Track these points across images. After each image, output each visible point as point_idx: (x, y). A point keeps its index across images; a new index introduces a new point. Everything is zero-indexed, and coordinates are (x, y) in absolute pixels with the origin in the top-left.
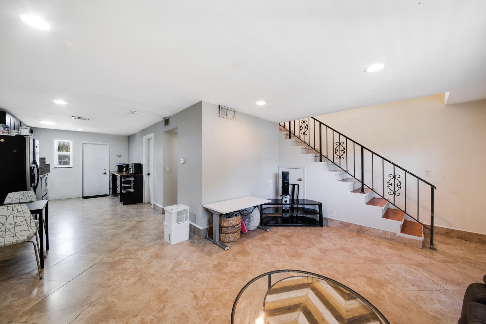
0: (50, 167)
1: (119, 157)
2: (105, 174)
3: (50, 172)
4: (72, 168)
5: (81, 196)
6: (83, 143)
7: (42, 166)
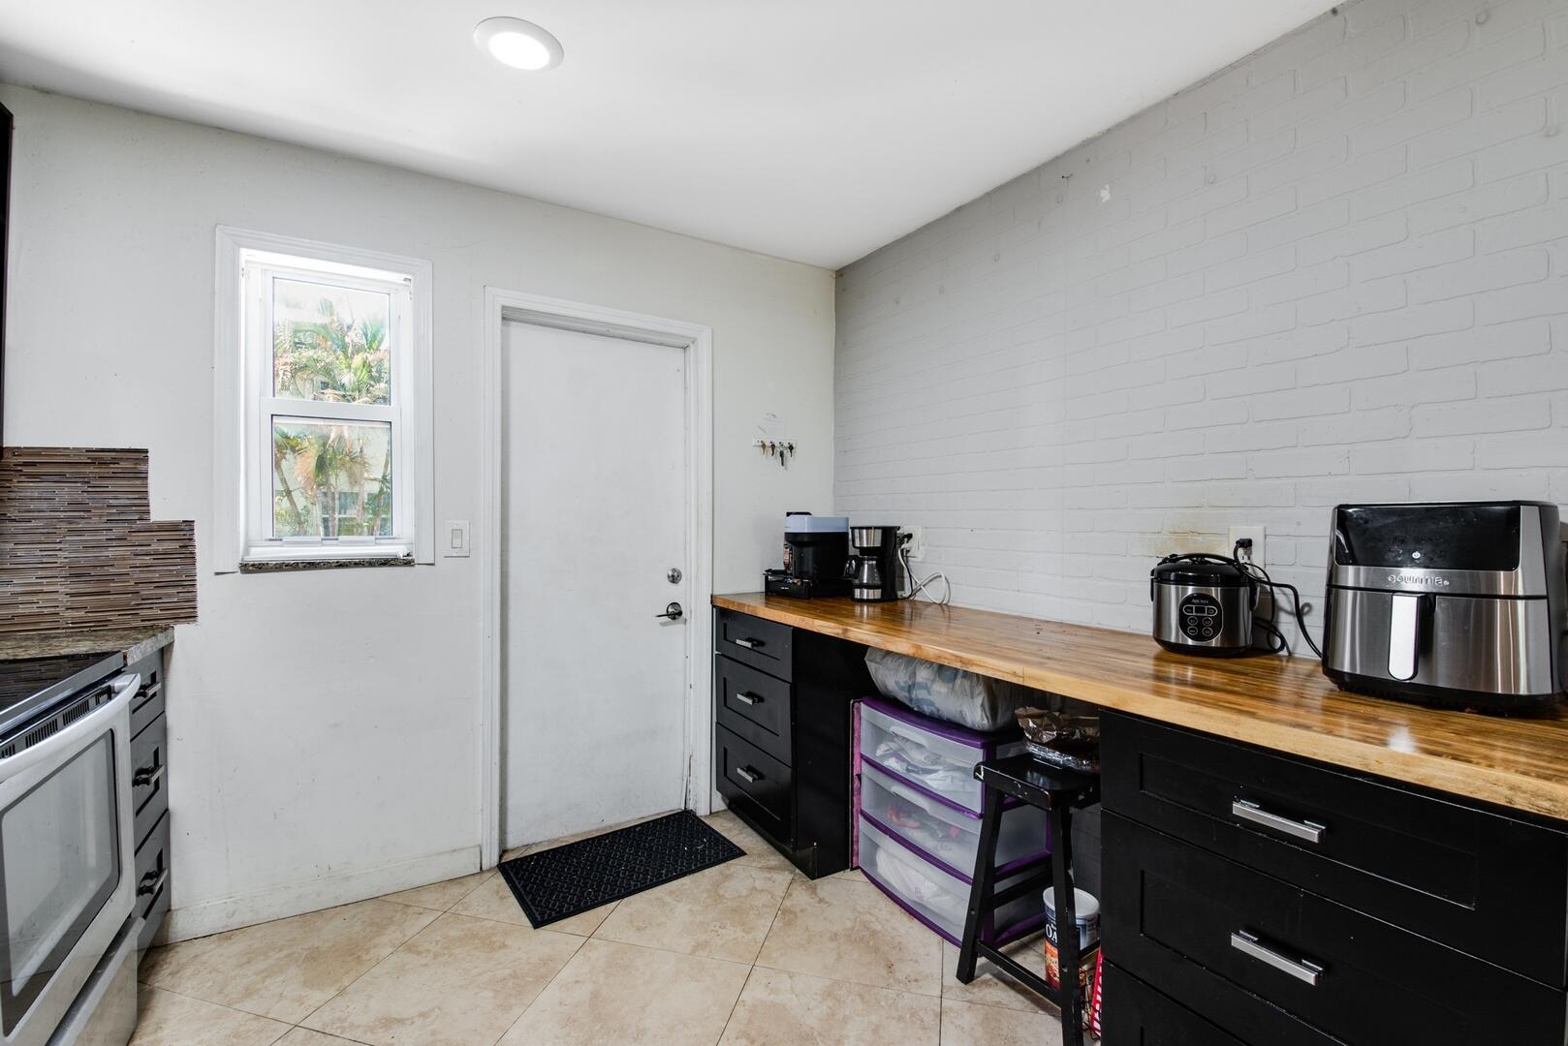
0: (192, 557)
1: (774, 459)
2: (676, 615)
3: (191, 617)
4: (408, 562)
5: (490, 857)
6: (504, 316)
7: (110, 553)
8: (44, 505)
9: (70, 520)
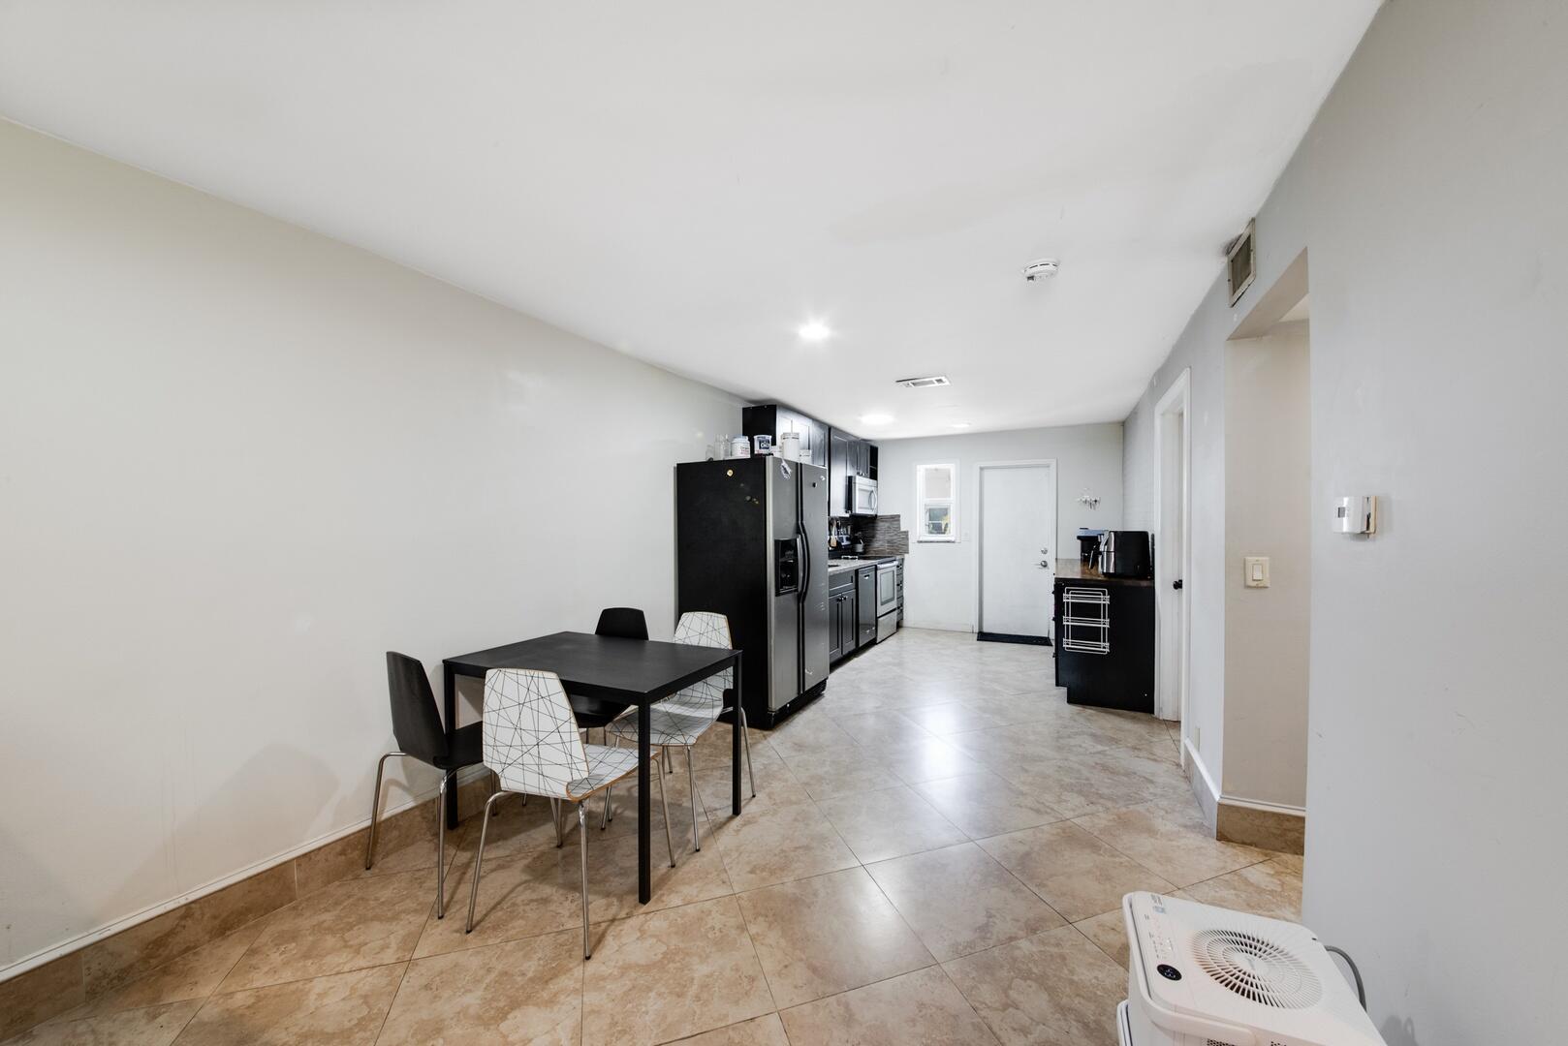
0: (908, 539)
1: (1087, 506)
2: (1045, 566)
3: (908, 553)
5: (976, 630)
6: (982, 469)
7: (894, 537)
8: (884, 528)
9: (888, 531)
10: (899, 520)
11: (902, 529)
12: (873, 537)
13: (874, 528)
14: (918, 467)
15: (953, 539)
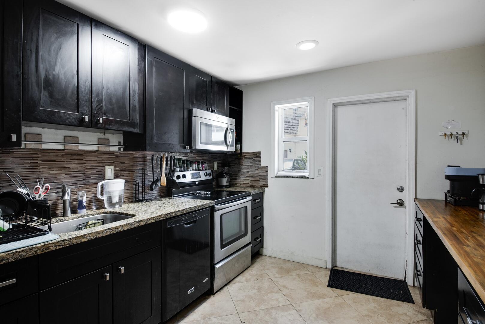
0: (267, 174)
1: (453, 141)
2: (401, 204)
3: (267, 187)
4: (307, 178)
5: (329, 266)
6: (335, 106)
7: (256, 172)
8: (247, 163)
9: (251, 166)
10: (260, 157)
11: (263, 165)
12: (239, 171)
13: (239, 164)
14: (276, 107)
15: (306, 174)
